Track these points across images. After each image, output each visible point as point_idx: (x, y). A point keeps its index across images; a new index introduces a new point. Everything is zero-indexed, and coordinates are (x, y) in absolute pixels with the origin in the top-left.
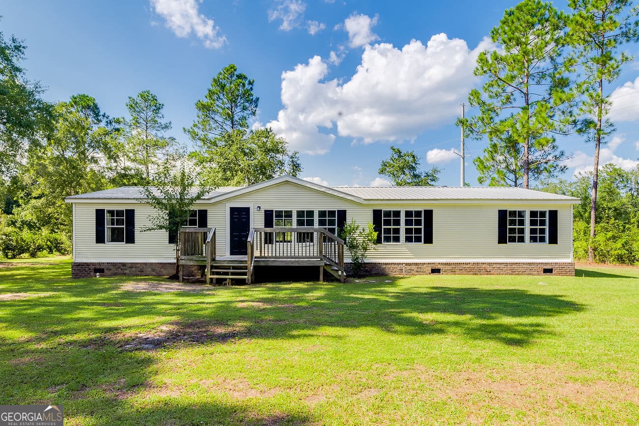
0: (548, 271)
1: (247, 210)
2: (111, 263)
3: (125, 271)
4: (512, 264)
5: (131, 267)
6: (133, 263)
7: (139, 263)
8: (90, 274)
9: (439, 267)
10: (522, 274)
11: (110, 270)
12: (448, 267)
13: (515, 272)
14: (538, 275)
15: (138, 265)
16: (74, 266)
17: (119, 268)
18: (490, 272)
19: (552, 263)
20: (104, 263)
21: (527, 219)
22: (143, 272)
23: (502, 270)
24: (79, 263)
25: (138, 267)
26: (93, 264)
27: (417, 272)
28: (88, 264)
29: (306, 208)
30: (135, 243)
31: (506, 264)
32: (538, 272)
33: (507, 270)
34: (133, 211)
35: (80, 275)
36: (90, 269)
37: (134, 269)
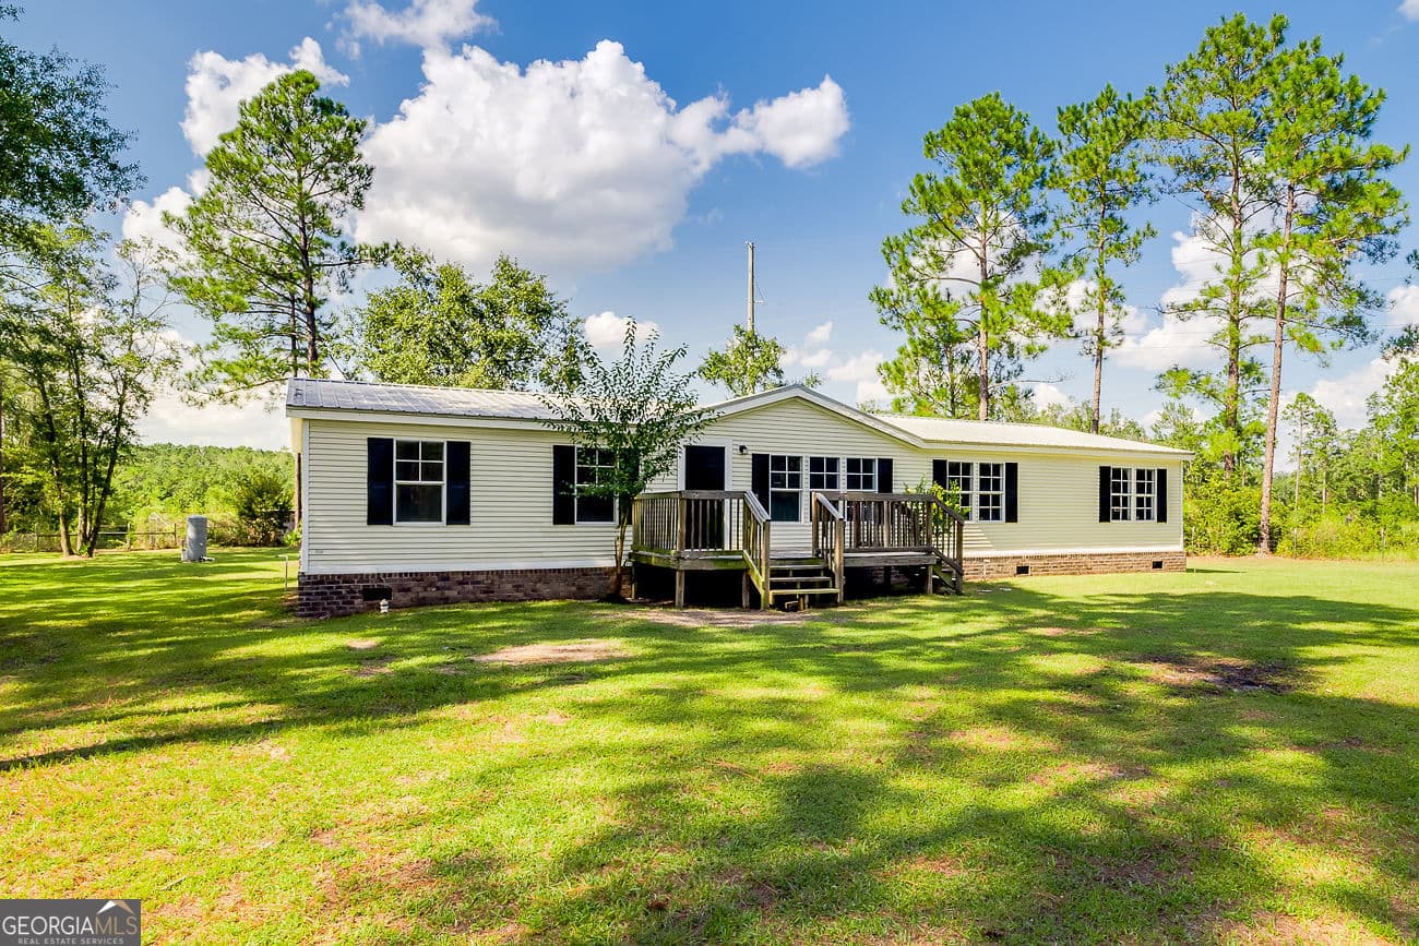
0: (1158, 565)
1: (718, 453)
2: (411, 574)
3: (447, 593)
5: (461, 583)
6: (468, 573)
7: (482, 572)
8: (353, 603)
9: (1027, 563)
10: (1129, 571)
11: (409, 590)
12: (1039, 563)
14: (1147, 571)
15: (480, 578)
16: (308, 583)
17: (432, 584)
19: (1162, 553)
20: (390, 575)
21: (1134, 482)
22: (493, 592)
24: (322, 576)
25: (478, 583)
26: (362, 578)
27: (998, 572)
28: (347, 579)
29: (825, 453)
30: (472, 524)
32: (1146, 566)
33: (1112, 565)
34: (467, 445)
35: (324, 609)
36: (352, 591)
37: (470, 587)
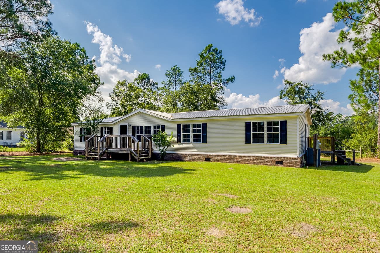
1: (125, 127)
4: (254, 157)
9: (210, 157)
10: (261, 164)
12: (214, 158)
13: (256, 162)
14: (272, 165)
18: (239, 161)
19: (282, 158)
21: (265, 127)
23: (247, 161)
26: (79, 150)
28: (77, 150)
29: (148, 125)
31: (250, 157)
32: (272, 163)
33: (251, 161)
35: (75, 155)
